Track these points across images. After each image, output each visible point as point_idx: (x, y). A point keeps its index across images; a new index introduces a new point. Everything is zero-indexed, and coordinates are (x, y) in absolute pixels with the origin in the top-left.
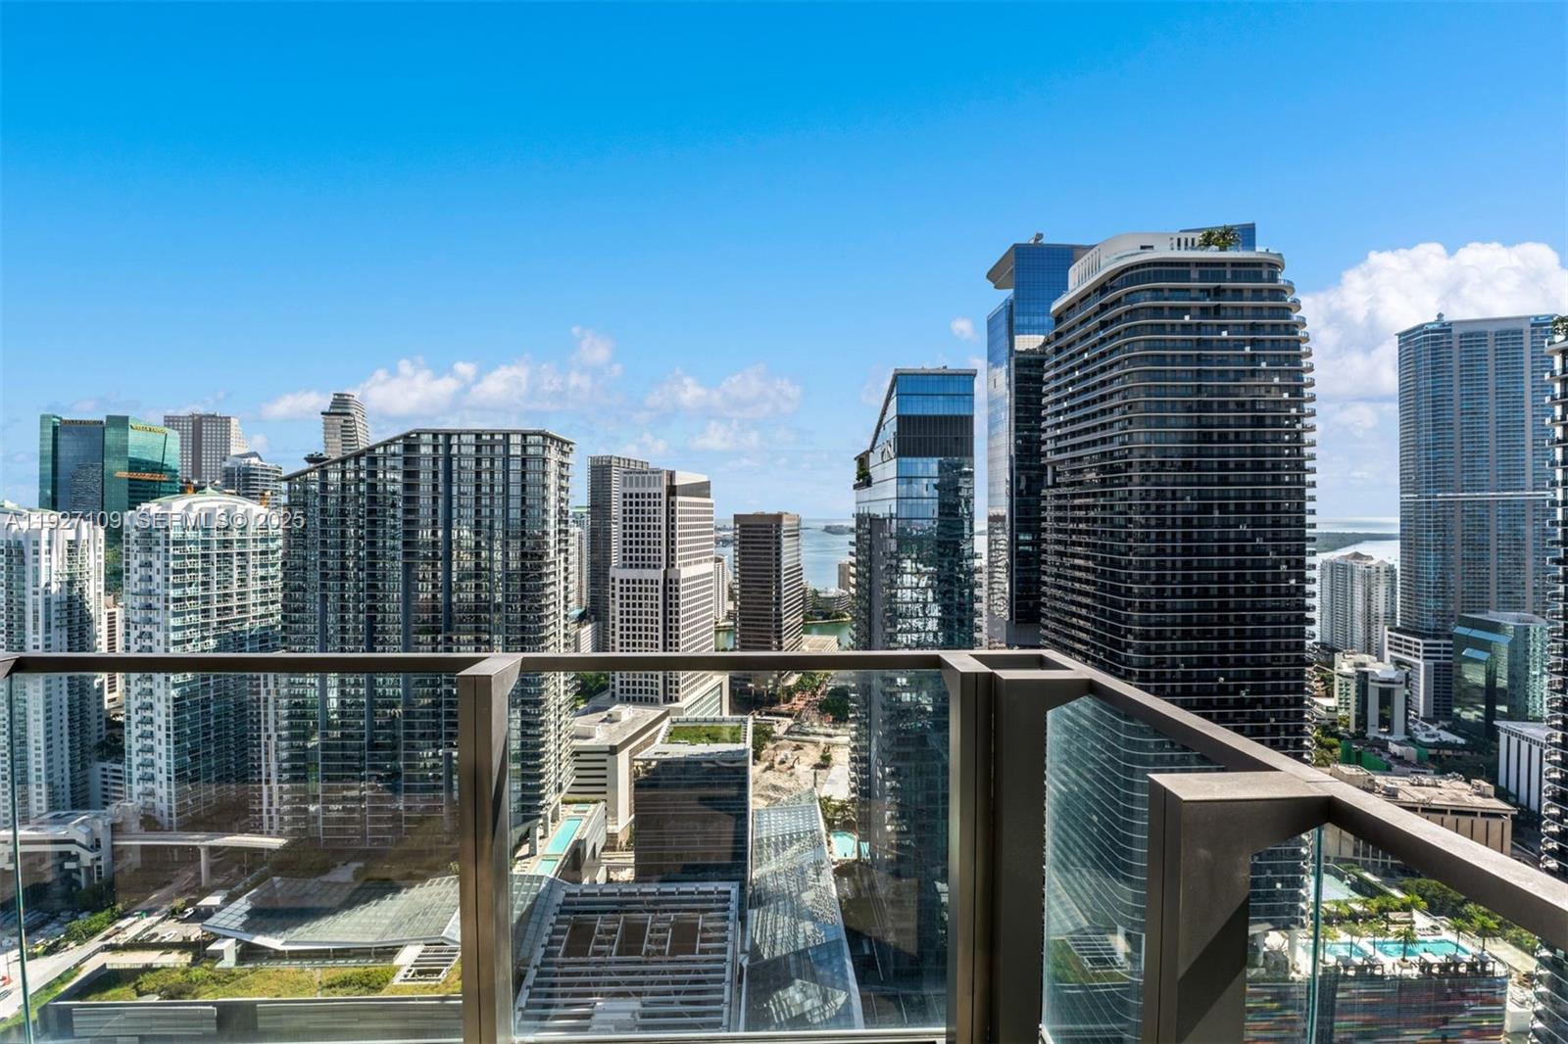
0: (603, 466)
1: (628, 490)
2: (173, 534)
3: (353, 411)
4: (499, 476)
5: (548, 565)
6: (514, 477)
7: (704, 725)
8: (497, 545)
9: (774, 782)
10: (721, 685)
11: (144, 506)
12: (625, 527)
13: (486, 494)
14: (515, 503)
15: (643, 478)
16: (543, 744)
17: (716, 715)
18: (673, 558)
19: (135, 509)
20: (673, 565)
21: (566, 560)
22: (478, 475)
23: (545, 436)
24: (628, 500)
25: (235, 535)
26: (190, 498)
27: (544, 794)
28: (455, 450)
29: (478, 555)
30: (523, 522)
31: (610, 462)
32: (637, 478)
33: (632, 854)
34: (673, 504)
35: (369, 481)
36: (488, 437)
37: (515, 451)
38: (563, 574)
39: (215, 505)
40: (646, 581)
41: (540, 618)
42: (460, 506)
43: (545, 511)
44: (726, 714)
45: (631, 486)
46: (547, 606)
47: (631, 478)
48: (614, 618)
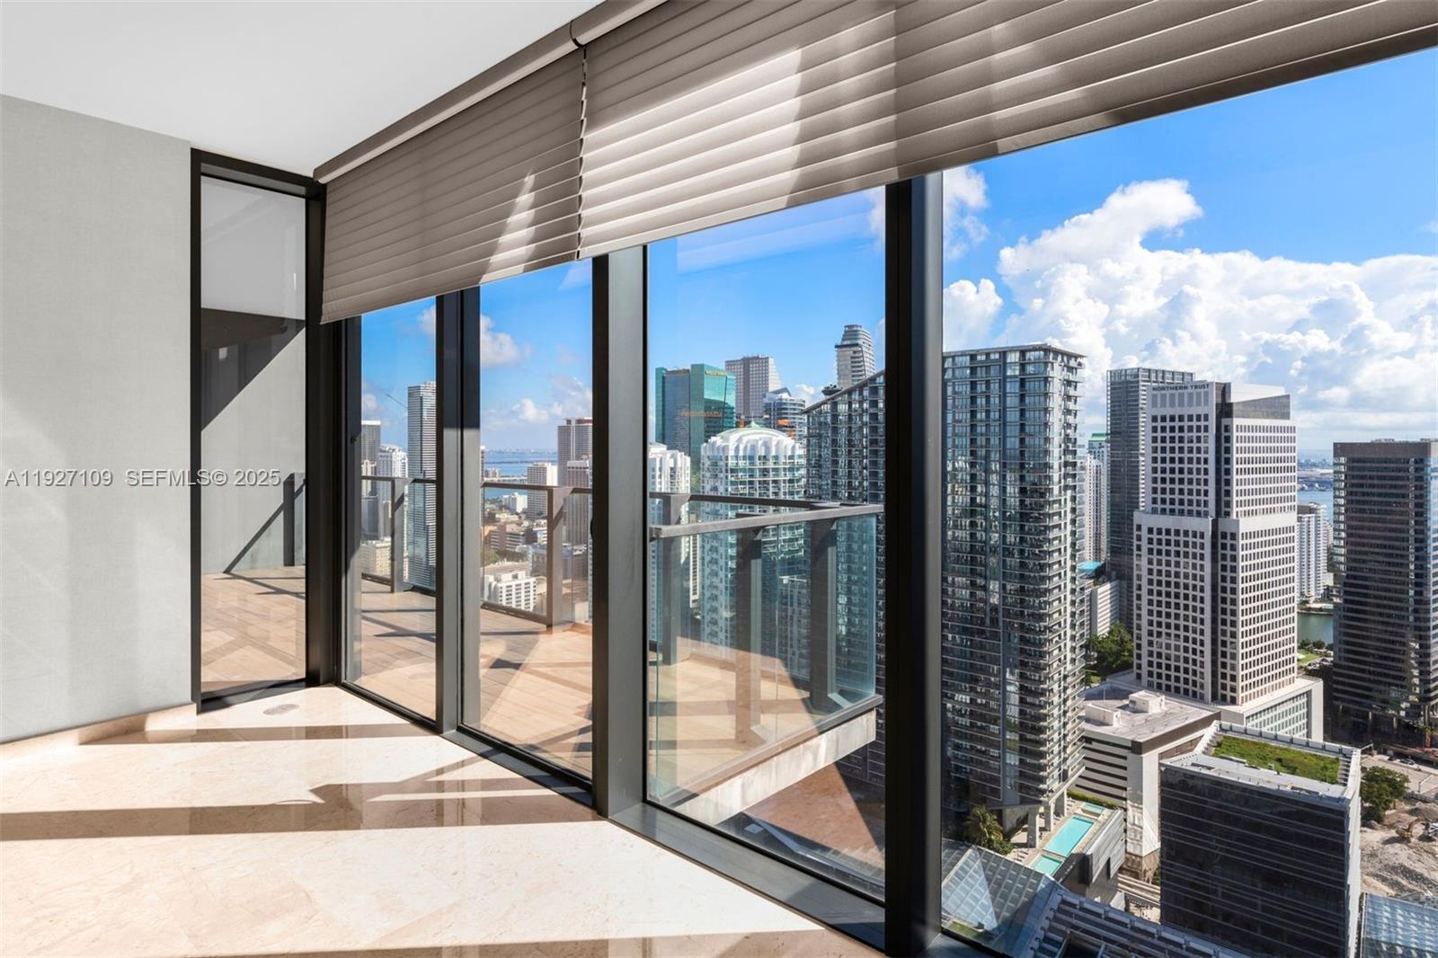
0: (1128, 382)
1: (1160, 412)
2: (731, 463)
3: (860, 342)
4: (995, 400)
5: (1050, 503)
6: (1012, 401)
7: (1273, 744)
8: (994, 478)
9: (1407, 864)
10: (1308, 694)
11: (713, 439)
12: (1155, 460)
13: (981, 421)
14: (1013, 431)
15: (1181, 395)
16: (1044, 717)
17: (1300, 736)
18: (1228, 504)
19: (707, 442)
20: (1228, 514)
21: (1074, 499)
22: (973, 400)
23: (1047, 350)
24: (1159, 424)
25: (770, 465)
26: (742, 432)
27: (1046, 778)
28: (949, 375)
29: (973, 489)
30: (1022, 453)
31: (1137, 376)
32: (1172, 396)
33: (1158, 889)
34: (1227, 429)
35: (872, 411)
36: (983, 358)
37: (1013, 371)
38: (1069, 516)
39: (757, 437)
40: (1186, 533)
41: (1042, 567)
42: (955, 434)
43: (1047, 440)
44: (1318, 736)
45: (1163, 405)
46: (1050, 553)
47: (1164, 396)
48: (1139, 578)
